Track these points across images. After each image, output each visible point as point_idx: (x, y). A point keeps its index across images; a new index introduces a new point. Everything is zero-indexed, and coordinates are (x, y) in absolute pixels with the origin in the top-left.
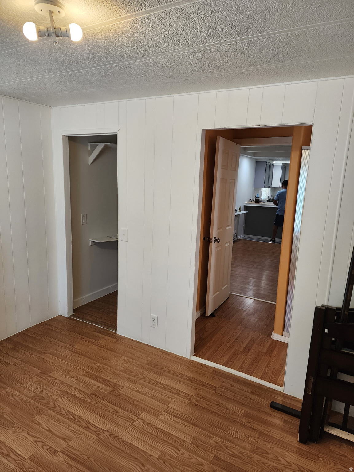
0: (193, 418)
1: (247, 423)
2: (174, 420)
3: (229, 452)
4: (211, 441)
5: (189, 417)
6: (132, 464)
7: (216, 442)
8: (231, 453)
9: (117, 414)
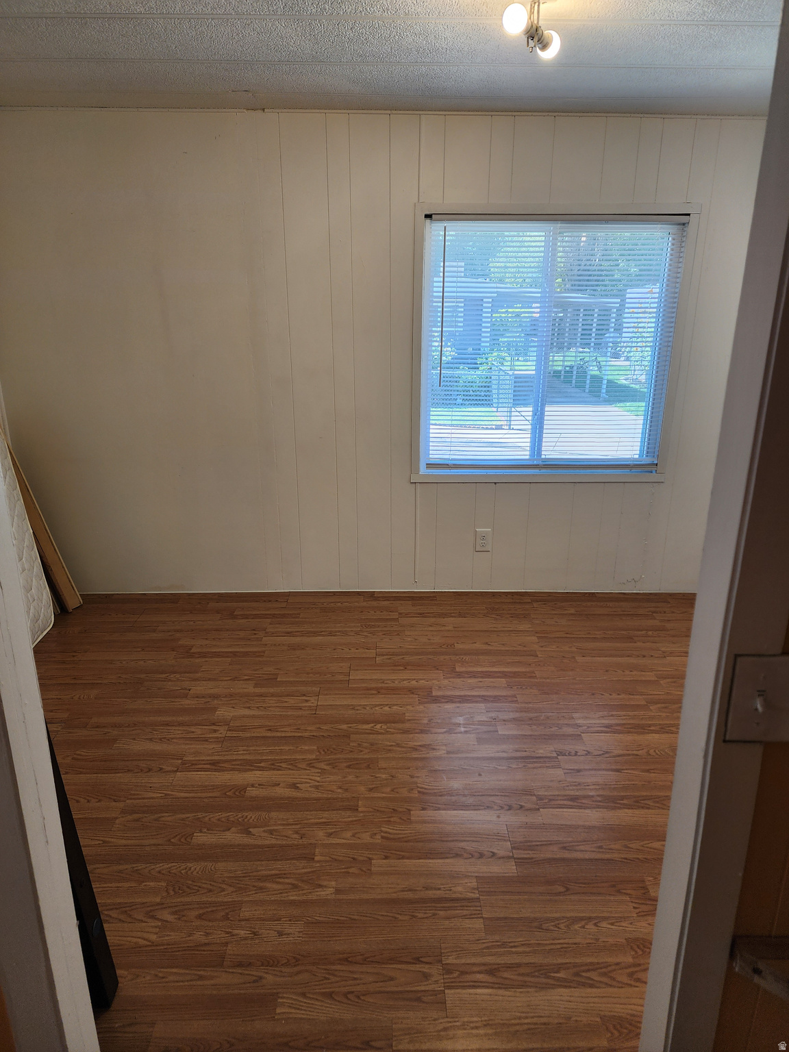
0: (400, 917)
1: (261, 978)
2: (439, 889)
3: (287, 881)
4: (333, 883)
5: (413, 916)
6: (406, 832)
7: (320, 886)
8: (283, 880)
9: (562, 845)
